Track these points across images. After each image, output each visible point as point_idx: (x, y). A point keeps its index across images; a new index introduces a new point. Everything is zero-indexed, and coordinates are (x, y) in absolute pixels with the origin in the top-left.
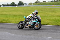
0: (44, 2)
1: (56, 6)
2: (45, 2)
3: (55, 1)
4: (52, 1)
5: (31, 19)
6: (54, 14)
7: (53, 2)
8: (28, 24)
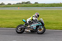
0: (9, 4)
1: (21, 9)
2: (11, 4)
3: (21, 4)
4: (17, 4)
5: (32, 22)
6: (19, 16)
7: (19, 5)
8: (29, 28)
